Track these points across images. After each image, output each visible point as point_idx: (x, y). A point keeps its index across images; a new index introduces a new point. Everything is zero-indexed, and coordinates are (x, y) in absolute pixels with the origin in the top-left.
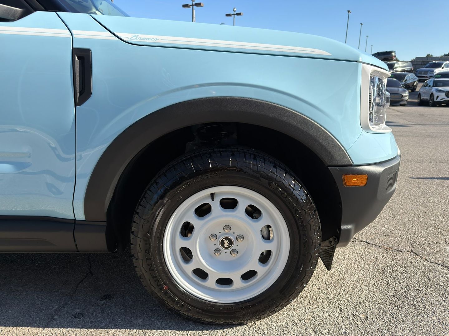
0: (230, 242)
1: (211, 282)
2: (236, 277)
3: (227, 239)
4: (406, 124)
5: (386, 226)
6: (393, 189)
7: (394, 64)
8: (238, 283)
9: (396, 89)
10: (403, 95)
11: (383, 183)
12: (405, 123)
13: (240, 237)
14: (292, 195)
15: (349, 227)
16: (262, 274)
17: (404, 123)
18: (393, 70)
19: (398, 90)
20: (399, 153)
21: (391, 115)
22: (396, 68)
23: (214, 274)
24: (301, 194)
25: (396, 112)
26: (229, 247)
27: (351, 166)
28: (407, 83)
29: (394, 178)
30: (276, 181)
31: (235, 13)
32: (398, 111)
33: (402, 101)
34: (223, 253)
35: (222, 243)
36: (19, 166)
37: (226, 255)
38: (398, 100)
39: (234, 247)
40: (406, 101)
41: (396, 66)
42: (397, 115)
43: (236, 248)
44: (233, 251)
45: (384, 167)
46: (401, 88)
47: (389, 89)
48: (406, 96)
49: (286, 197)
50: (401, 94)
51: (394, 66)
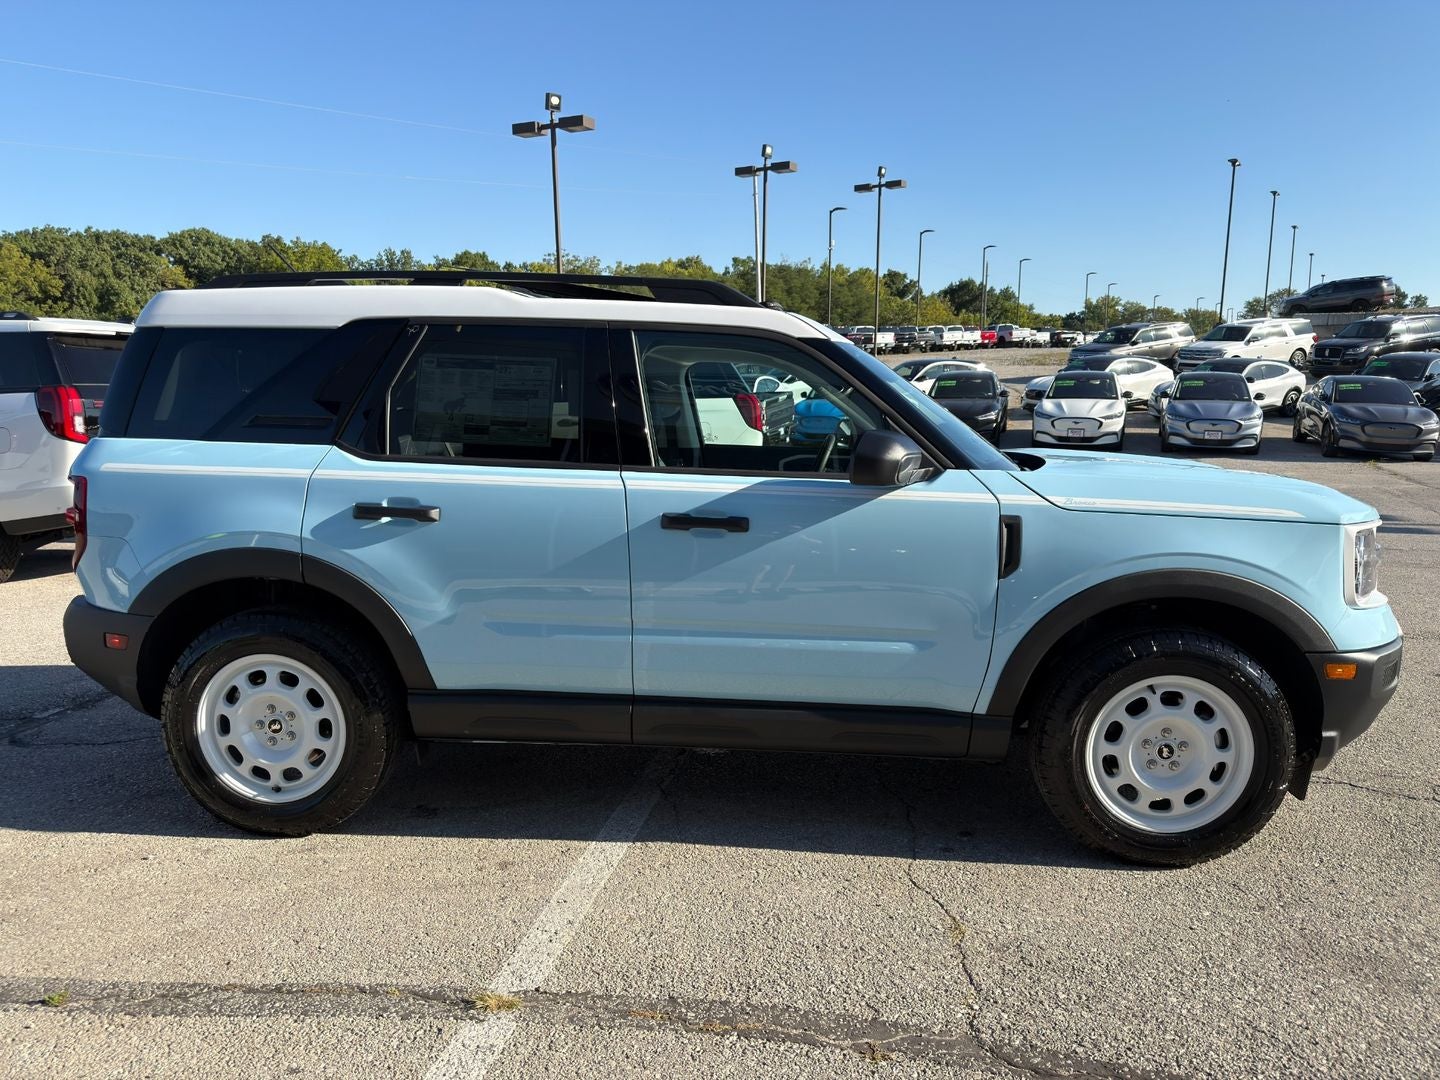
0: (1171, 751)
1: (1142, 804)
2: (1177, 797)
3: (1167, 746)
4: (1434, 525)
5: (1385, 762)
6: (1393, 684)
7: (1390, 322)
8: (1179, 806)
9: (1399, 408)
10: (1423, 427)
11: (1378, 675)
12: (1431, 521)
13: (1183, 744)
14: (1258, 688)
15: (1332, 734)
16: (1214, 794)
17: (1426, 522)
18: (1387, 340)
19: (1406, 413)
20: (1401, 633)
21: (1385, 492)
22: (1396, 335)
23: (1149, 792)
24: (1270, 687)
25: (1403, 481)
26: (1169, 757)
27: (1335, 652)
28: (1435, 384)
29: (1394, 670)
30: (1239, 670)
31: (883, 181)
32: (1408, 479)
33: (1419, 445)
34: (1159, 766)
35: (1160, 752)
36: (921, 645)
37: (1162, 768)
38: (1407, 442)
39: (1174, 758)
40: (1432, 447)
41: (1395, 327)
42: (1406, 493)
43: (1177, 759)
44: (1173, 763)
45: (1379, 654)
46: (1415, 405)
47: (1378, 411)
48: (1433, 431)
49: (1252, 691)
50: (1413, 425)
51: (1389, 328)
